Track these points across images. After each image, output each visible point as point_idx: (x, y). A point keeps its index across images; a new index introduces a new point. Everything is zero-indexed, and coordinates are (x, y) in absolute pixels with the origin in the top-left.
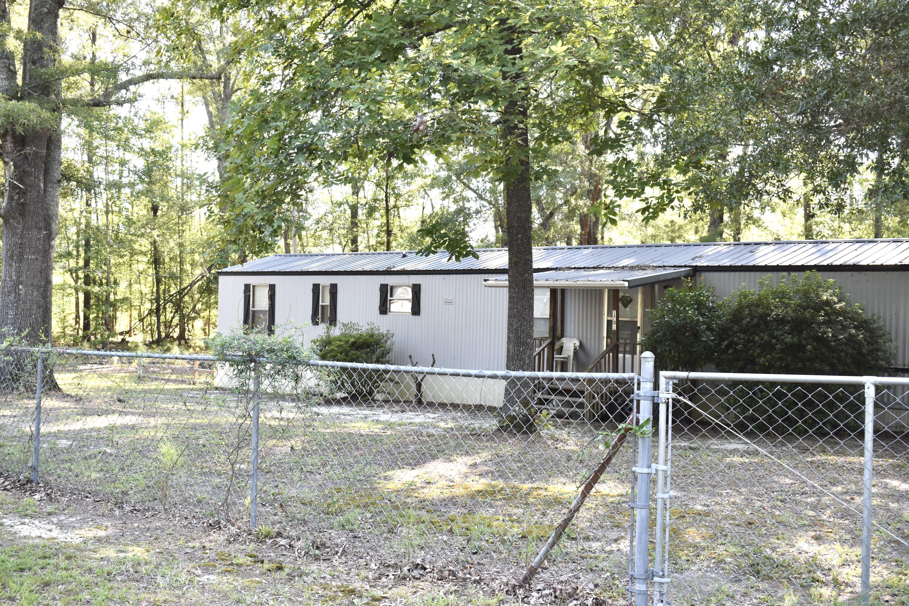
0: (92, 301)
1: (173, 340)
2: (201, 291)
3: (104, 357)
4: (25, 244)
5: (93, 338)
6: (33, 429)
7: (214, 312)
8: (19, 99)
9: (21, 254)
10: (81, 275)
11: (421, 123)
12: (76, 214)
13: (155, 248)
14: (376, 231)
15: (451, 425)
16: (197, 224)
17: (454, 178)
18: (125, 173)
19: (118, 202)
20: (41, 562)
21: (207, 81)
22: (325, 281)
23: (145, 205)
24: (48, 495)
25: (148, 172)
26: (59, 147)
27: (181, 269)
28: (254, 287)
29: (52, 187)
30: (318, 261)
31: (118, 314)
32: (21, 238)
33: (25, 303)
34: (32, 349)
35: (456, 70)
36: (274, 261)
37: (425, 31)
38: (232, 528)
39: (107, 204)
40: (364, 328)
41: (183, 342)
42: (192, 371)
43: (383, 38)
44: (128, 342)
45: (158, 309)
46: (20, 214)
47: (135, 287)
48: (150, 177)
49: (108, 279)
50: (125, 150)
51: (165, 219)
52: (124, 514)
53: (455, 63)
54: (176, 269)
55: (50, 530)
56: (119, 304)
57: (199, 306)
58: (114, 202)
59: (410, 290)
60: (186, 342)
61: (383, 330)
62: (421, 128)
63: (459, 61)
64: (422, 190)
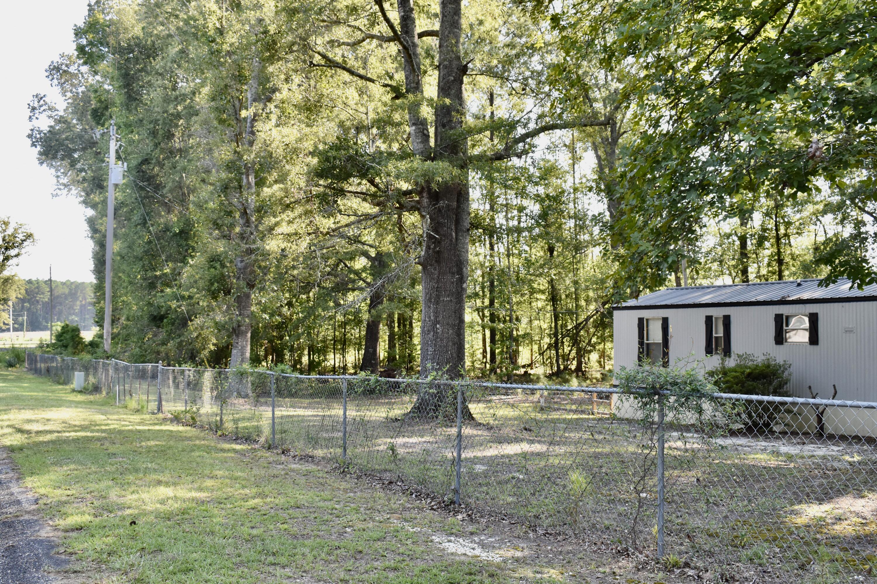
0: (497, 337)
1: (571, 372)
2: (596, 326)
3: (509, 388)
4: (441, 287)
5: (498, 371)
6: (455, 454)
7: (608, 345)
8: (433, 160)
9: (438, 297)
10: (487, 313)
11: (818, 149)
12: (481, 258)
13: (553, 287)
14: (766, 260)
15: (857, 458)
16: (590, 263)
17: (848, 202)
18: (523, 219)
19: (518, 246)
20: (468, 577)
21: (597, 128)
22: (718, 313)
23: (542, 247)
24: (469, 515)
25: (544, 215)
26: (467, 199)
27: (577, 305)
28: (647, 320)
29: (462, 236)
30: (709, 293)
31: (521, 349)
32: (438, 282)
33: (442, 340)
34: (453, 383)
35: (851, 93)
36: (666, 295)
37: (814, 57)
38: (640, 556)
39: (508, 247)
40: (759, 359)
41: (580, 374)
42: (590, 402)
43: (771, 68)
44: (530, 374)
45: (556, 342)
46: (436, 261)
47: (536, 323)
48: (546, 220)
49: (511, 316)
50: (522, 197)
51: (561, 258)
52: (537, 537)
53: (849, 85)
54: (571, 305)
55: (474, 549)
56: (521, 339)
57: (594, 340)
58: (514, 246)
59: (806, 319)
60: (583, 374)
61: (780, 361)
62: (818, 154)
63: (854, 83)
64: (814, 218)
